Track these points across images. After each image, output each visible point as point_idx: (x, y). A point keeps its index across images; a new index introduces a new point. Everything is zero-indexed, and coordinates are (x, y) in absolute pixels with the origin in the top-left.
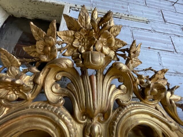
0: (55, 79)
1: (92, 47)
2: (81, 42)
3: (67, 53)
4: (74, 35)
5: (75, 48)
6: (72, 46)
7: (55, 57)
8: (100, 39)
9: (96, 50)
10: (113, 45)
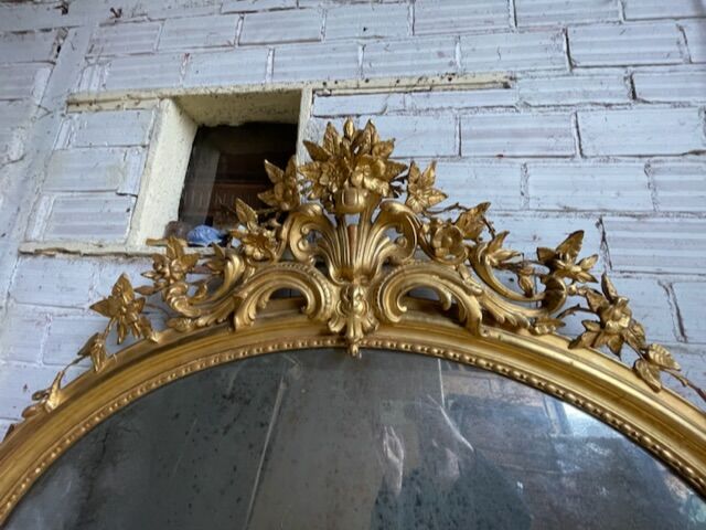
0: (301, 233)
1: (346, 183)
2: (332, 176)
3: (313, 196)
4: (320, 168)
5: (324, 186)
6: (318, 185)
7: (298, 204)
8: (357, 168)
9: (354, 186)
10: (382, 172)
